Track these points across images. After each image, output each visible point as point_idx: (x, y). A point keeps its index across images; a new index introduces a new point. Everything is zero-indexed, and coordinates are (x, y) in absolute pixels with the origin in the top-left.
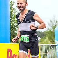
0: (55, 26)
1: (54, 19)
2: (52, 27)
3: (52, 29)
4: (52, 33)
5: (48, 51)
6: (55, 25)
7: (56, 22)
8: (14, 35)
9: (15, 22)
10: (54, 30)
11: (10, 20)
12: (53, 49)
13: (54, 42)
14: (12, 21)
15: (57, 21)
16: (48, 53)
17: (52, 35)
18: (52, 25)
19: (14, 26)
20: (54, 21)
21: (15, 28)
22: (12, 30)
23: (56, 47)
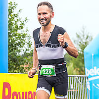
0: (84, 44)
1: (83, 32)
2: (80, 45)
3: (80, 50)
4: (80, 57)
5: (72, 87)
6: (86, 43)
7: (87, 38)
8: (14, 59)
9: (17, 37)
10: (83, 52)
11: (9, 33)
12: (80, 83)
13: (82, 71)
14: (11, 34)
15: (89, 35)
16: (73, 91)
17: (81, 60)
18: (80, 43)
19: (15, 44)
20: (84, 36)
21: (17, 47)
22: (12, 50)
23: (87, 80)
